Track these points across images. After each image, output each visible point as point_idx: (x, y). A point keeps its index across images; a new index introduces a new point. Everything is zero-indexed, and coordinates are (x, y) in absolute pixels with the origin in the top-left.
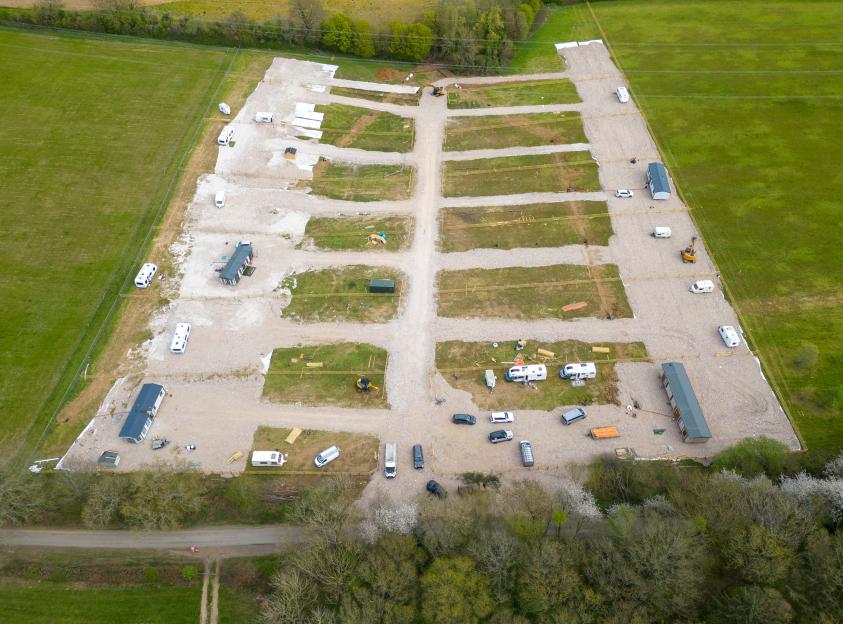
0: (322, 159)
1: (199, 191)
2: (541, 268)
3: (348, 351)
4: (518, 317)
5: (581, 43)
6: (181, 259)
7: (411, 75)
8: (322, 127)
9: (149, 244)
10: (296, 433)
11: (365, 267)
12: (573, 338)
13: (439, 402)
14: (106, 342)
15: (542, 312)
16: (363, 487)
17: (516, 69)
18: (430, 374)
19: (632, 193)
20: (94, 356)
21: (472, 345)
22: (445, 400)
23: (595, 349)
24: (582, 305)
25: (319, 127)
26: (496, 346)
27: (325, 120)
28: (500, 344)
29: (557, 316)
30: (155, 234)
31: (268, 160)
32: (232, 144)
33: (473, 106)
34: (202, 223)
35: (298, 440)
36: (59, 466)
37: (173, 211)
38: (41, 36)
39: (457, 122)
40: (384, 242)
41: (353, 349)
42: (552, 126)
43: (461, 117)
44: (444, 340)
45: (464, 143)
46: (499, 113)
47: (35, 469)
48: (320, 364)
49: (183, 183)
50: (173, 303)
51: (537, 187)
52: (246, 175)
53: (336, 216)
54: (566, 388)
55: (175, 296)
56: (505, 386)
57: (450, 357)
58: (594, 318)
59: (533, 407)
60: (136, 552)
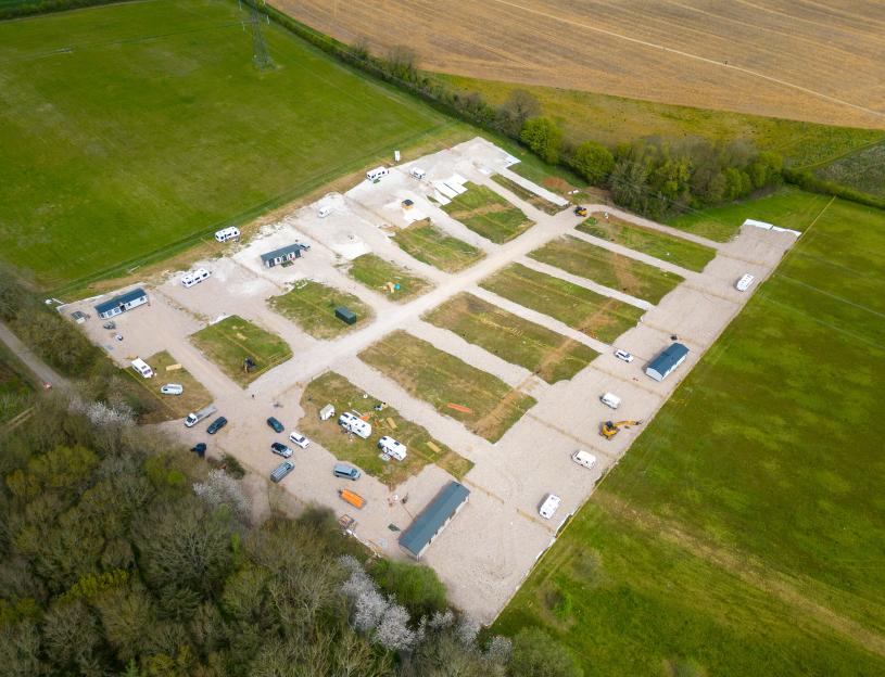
0: (428, 220)
1: (320, 201)
2: (475, 369)
3: (271, 342)
4: (409, 390)
5: (775, 228)
6: (261, 236)
7: (577, 191)
8: (455, 198)
9: (253, 218)
10: (177, 367)
11: (356, 299)
12: (426, 427)
13: (277, 406)
14: (161, 260)
15: (430, 397)
16: (165, 420)
17: (679, 224)
18: (298, 385)
19: (630, 359)
20: (147, 264)
21: (352, 386)
22: (282, 406)
23: (430, 444)
24: (469, 411)
25: (452, 197)
26: (365, 397)
27: (464, 194)
28: (370, 398)
29: (437, 407)
30: (264, 214)
31: (388, 202)
32: (377, 181)
33: (598, 235)
34: (299, 222)
35: (173, 372)
36: (58, 308)
37: (290, 206)
38: (343, 69)
39: (567, 240)
40: (393, 291)
41: (275, 343)
42: (644, 277)
43: (576, 239)
44: (336, 372)
45: (550, 257)
46: (611, 249)
47: (48, 302)
48: (244, 338)
49: (316, 192)
50: (223, 259)
51: (560, 314)
52: (362, 205)
53: (387, 260)
54: (372, 454)
55: (229, 256)
56: (334, 425)
57: (326, 384)
58: (462, 425)
59: (331, 451)
60: (28, 370)
